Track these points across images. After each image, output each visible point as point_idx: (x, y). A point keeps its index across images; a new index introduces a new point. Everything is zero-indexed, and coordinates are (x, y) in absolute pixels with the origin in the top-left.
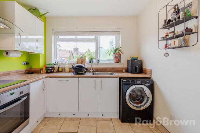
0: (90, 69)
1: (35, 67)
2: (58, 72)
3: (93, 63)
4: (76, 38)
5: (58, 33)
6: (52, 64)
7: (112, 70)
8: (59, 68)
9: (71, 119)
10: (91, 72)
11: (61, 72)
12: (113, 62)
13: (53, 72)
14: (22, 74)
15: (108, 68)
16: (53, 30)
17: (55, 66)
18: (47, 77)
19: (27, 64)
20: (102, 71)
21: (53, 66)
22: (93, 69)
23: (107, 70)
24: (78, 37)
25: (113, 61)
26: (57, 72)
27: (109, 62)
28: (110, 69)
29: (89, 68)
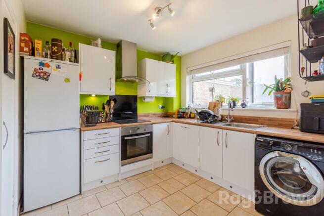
0: (227, 117)
1: (170, 111)
2: (190, 117)
3: (236, 108)
4: (213, 74)
5: (192, 71)
6: (183, 109)
7: (268, 121)
8: (191, 113)
9: (192, 174)
10: (228, 121)
11: (193, 118)
12: (274, 107)
13: (184, 118)
14: (158, 116)
15: (259, 117)
16: (187, 69)
17: (187, 111)
18: (172, 121)
19: (163, 107)
20: (249, 122)
21: (184, 110)
22: (230, 118)
23: (258, 121)
24: (216, 72)
25: (272, 105)
26: (188, 118)
27: (264, 108)
28: (264, 120)
29: (225, 115)
